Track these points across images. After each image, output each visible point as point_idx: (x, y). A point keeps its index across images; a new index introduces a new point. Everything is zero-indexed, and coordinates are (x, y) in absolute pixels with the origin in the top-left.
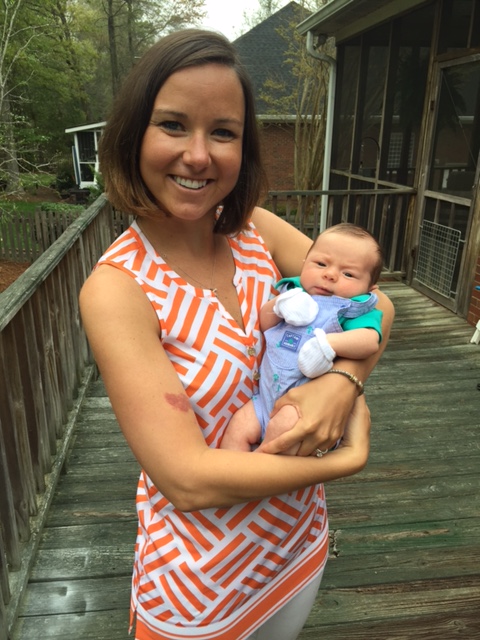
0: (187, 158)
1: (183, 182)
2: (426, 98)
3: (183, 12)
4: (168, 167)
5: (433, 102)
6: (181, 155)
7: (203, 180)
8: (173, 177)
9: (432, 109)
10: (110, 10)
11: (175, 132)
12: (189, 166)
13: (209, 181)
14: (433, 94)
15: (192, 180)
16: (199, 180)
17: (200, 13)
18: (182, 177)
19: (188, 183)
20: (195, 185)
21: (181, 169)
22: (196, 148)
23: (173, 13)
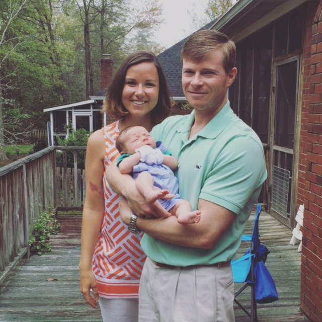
0: (136, 93)
1: (136, 102)
2: (271, 85)
3: (144, 20)
4: (130, 97)
5: (274, 87)
6: (134, 93)
7: (143, 101)
8: (132, 101)
10: (87, 19)
11: (132, 85)
12: (137, 96)
13: (146, 102)
14: (274, 82)
15: (139, 101)
16: (141, 101)
17: (159, 21)
19: (137, 103)
20: (140, 103)
21: (135, 98)
22: (139, 90)
23: (137, 20)
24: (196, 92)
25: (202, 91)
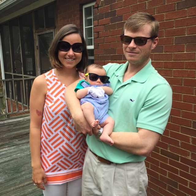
1: (68, 59)
2: (35, 45)
4: (64, 56)
5: (37, 46)
7: (72, 59)
8: (66, 58)
9: (37, 49)
12: (69, 56)
13: (74, 59)
14: (37, 44)
15: (70, 59)
16: (71, 59)
18: (67, 58)
19: (69, 60)
20: (71, 60)
21: (67, 57)
24: (131, 52)
25: (135, 52)
